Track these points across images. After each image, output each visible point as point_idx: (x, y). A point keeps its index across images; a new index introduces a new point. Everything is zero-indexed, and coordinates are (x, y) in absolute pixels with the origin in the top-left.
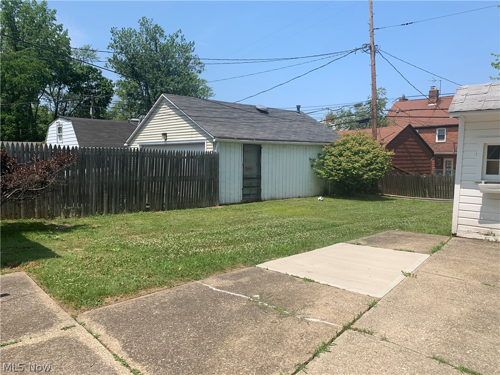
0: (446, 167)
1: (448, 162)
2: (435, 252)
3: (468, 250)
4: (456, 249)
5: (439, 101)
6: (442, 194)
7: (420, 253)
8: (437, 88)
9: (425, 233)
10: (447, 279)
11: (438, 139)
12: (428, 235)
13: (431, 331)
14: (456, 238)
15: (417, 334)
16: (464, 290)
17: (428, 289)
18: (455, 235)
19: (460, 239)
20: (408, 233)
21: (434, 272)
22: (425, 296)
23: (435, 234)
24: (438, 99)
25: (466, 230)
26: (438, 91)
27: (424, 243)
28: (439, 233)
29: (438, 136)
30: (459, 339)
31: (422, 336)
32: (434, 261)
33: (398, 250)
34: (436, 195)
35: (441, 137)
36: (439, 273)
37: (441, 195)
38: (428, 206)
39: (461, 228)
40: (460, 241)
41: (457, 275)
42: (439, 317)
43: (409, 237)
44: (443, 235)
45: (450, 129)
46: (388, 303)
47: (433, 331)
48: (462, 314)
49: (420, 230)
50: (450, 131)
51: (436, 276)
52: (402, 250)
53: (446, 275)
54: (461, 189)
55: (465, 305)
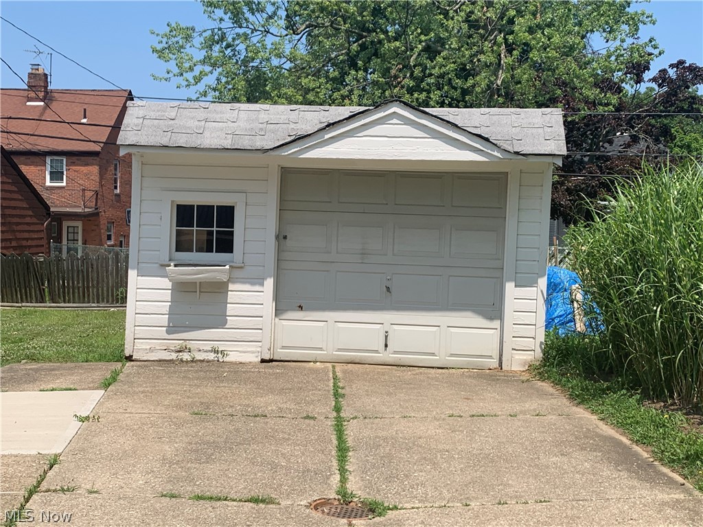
0: (68, 240)
1: (71, 230)
2: (109, 385)
3: (158, 377)
4: (139, 378)
5: (48, 97)
6: (76, 295)
7: (87, 389)
8: (44, 68)
9: (77, 361)
10: (143, 416)
11: (51, 179)
12: (85, 364)
13: (148, 473)
14: (132, 363)
15: (132, 480)
16: (170, 426)
17: (123, 432)
18: (130, 358)
19: (138, 363)
20: (47, 364)
21: (121, 411)
22: (122, 440)
23: (96, 361)
24: (46, 92)
25: (148, 347)
26: (46, 75)
27: (84, 376)
28: (102, 358)
29: (51, 173)
30: (184, 473)
31: (139, 480)
32: (115, 397)
33: (47, 391)
34: (64, 297)
35: (56, 175)
36: (129, 411)
37: (74, 297)
38: (54, 319)
39: (140, 344)
40: (139, 366)
41: (154, 410)
42: (151, 458)
43: (53, 370)
44: (109, 361)
45: (74, 159)
46: (74, 456)
47: (150, 473)
48: (177, 450)
49: (68, 358)
50: (73, 164)
51: (127, 415)
52: (56, 390)
53: (139, 411)
54: (139, 278)
55: (177, 440)
